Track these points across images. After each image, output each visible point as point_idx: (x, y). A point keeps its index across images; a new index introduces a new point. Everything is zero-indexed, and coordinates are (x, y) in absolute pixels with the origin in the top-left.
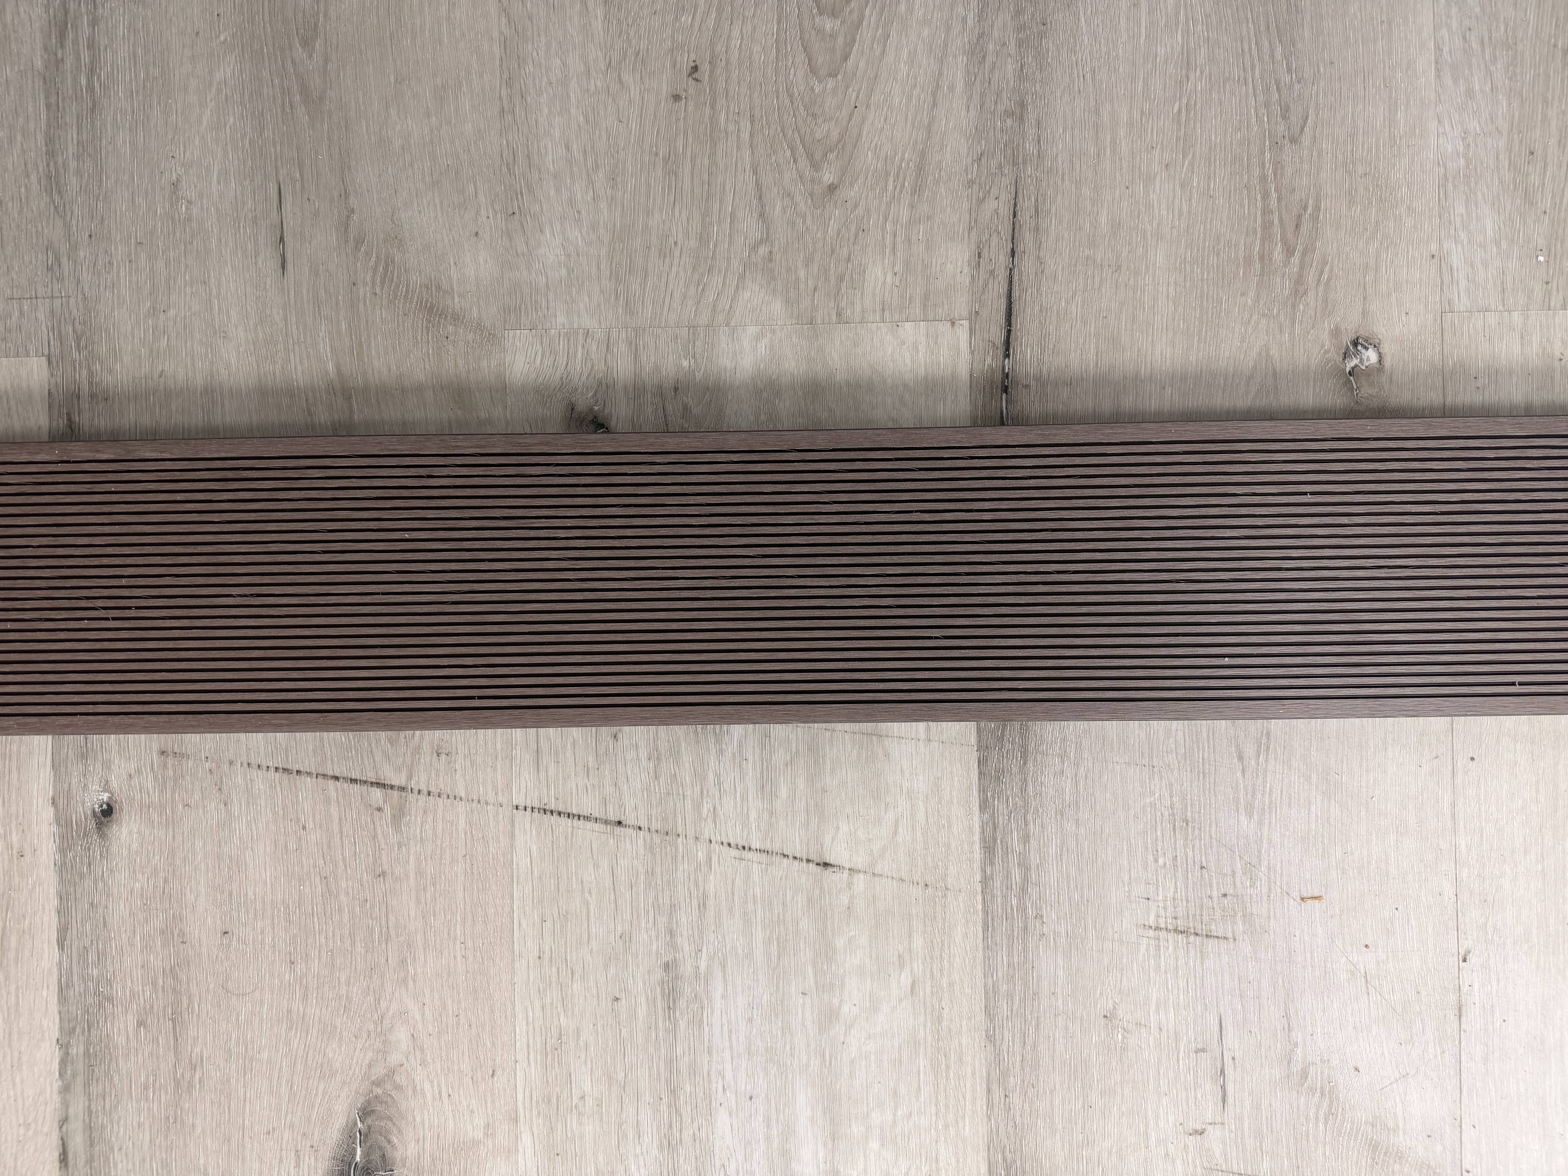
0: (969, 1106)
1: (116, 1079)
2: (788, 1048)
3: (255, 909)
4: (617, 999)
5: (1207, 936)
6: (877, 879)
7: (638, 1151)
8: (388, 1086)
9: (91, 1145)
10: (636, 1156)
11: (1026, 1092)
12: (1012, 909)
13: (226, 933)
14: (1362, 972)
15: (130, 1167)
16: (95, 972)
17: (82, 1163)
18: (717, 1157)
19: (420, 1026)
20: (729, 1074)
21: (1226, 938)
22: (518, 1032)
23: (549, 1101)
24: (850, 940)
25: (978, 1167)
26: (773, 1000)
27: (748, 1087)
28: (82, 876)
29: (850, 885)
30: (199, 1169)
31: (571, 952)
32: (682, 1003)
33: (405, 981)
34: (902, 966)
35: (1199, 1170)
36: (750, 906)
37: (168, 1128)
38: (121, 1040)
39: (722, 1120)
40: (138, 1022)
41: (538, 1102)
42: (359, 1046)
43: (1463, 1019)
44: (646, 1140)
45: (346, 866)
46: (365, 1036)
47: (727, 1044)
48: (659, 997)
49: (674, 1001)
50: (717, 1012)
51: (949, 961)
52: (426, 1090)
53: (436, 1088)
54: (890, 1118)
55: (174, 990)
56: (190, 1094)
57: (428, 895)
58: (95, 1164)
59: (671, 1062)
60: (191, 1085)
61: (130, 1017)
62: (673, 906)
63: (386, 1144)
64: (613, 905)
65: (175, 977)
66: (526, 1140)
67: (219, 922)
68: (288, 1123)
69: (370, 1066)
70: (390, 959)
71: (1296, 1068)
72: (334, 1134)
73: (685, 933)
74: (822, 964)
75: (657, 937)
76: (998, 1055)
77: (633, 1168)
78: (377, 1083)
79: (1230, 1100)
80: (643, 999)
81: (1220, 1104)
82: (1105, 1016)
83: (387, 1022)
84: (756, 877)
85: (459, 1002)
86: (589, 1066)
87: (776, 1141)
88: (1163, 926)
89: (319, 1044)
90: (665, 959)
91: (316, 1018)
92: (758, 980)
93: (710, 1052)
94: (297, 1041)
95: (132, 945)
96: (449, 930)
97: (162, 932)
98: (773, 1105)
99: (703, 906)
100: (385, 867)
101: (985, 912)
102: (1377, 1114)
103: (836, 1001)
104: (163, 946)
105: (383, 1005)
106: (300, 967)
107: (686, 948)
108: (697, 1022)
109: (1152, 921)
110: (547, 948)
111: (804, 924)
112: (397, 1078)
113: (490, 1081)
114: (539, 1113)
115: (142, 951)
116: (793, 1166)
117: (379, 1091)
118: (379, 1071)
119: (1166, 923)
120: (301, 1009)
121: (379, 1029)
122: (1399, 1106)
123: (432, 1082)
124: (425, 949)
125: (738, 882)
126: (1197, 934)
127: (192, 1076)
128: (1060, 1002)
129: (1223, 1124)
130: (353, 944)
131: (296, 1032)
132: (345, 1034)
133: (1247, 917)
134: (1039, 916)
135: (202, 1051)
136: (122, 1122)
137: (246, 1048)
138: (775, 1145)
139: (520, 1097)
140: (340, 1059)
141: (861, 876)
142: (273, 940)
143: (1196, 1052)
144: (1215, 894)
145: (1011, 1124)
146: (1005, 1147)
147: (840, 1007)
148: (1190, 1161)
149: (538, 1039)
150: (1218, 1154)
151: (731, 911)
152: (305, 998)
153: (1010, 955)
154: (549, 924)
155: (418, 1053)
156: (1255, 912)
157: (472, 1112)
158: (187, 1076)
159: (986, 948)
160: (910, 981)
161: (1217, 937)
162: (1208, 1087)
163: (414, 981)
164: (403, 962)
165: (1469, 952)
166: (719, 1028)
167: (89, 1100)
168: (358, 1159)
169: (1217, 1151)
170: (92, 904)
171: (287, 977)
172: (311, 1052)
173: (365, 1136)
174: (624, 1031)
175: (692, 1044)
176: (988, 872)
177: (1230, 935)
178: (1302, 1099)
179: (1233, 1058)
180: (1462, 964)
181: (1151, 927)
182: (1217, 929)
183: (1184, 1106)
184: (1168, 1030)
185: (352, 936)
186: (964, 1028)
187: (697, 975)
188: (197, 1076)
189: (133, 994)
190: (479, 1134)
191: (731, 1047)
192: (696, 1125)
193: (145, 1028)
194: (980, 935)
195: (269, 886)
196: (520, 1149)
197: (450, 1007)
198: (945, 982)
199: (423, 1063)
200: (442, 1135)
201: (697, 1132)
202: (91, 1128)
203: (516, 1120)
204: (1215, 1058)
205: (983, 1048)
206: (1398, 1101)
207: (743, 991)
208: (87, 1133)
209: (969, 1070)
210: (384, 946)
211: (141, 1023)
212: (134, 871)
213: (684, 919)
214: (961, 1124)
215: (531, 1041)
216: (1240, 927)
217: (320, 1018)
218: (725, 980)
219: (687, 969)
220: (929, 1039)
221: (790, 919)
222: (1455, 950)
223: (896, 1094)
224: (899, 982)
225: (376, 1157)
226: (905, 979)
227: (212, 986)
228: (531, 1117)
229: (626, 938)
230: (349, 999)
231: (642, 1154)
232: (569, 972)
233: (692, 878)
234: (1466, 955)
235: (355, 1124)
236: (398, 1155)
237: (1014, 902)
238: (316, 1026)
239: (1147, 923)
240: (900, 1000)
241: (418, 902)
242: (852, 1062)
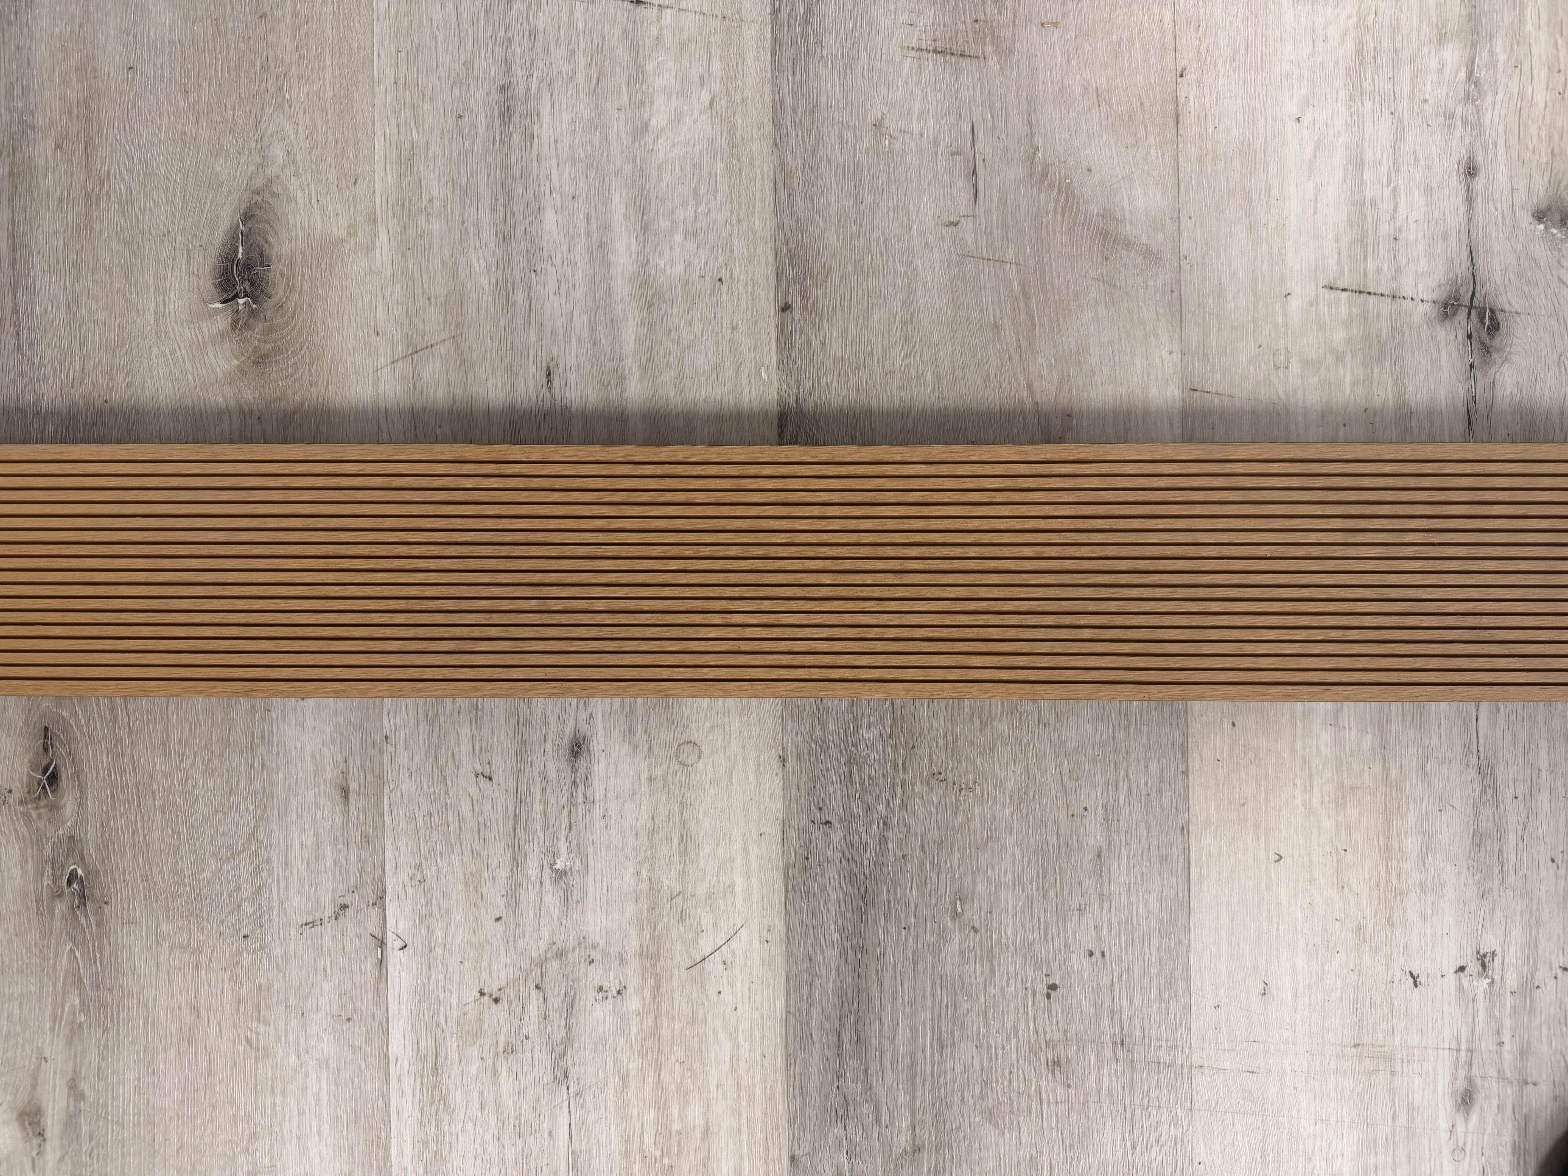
0: (758, 204)
1: (36, 194)
2: (605, 155)
3: (156, 48)
4: (460, 117)
5: (961, 55)
6: (682, 13)
7: (478, 245)
8: (266, 195)
9: (14, 250)
10: (476, 249)
11: (807, 190)
12: (796, 36)
13: (131, 68)
14: (1094, 85)
15: (47, 268)
16: (20, 104)
17: (6, 265)
18: (545, 249)
19: (294, 143)
20: (555, 178)
21: (977, 57)
22: (377, 146)
23: (403, 204)
24: (658, 64)
25: (767, 257)
26: (593, 115)
27: (572, 189)
28: (9, 23)
29: (659, 19)
30: (105, 268)
31: (422, 78)
32: (515, 119)
33: (281, 106)
34: (702, 85)
35: (954, 257)
36: (574, 38)
37: (80, 234)
38: (41, 162)
39: (550, 218)
40: (55, 145)
41: (393, 205)
42: (242, 161)
43: (1180, 125)
44: (485, 235)
45: (233, 10)
46: (247, 152)
47: (553, 152)
48: (496, 114)
49: (509, 119)
50: (545, 126)
51: (742, 81)
52: (299, 198)
53: (307, 195)
54: (692, 214)
55: (87, 118)
56: (98, 205)
57: (302, 32)
58: (17, 266)
59: (506, 168)
60: (99, 197)
61: (49, 142)
62: (508, 39)
63: (264, 243)
64: (457, 38)
65: (88, 107)
66: (383, 237)
67: (125, 59)
68: (181, 227)
69: (251, 178)
70: (269, 88)
71: (1038, 168)
72: (220, 235)
73: (518, 61)
74: (635, 85)
75: (495, 65)
76: (783, 157)
77: (474, 260)
78: (257, 192)
79: (981, 196)
80: (483, 116)
81: (972, 199)
82: (875, 125)
83: (266, 139)
84: (579, 13)
85: (327, 123)
86: (437, 173)
87: (595, 234)
88: (924, 47)
89: (208, 160)
90: (501, 83)
91: (206, 139)
92: (580, 99)
93: (539, 160)
94: (189, 159)
95: (52, 81)
96: (320, 61)
97: (77, 69)
98: (593, 204)
99: (533, 38)
100: (266, 10)
101: (774, 39)
102: (1107, 207)
103: (646, 116)
104: (77, 80)
105: (263, 126)
106: (193, 96)
107: (520, 74)
108: (528, 135)
109: (914, 43)
110: (402, 75)
111: (620, 52)
112: (274, 187)
113: (353, 189)
114: (394, 215)
115: (60, 85)
116: (610, 256)
117: (259, 199)
118: (259, 182)
119: (926, 44)
120: (194, 132)
121: (259, 147)
122: (1126, 200)
123: (303, 190)
124: (299, 78)
125: (564, 18)
126: (952, 54)
127: (101, 190)
128: (836, 114)
129: (974, 216)
130: (238, 76)
131: (189, 151)
132: (231, 151)
133: (996, 40)
134: (819, 42)
135: (109, 169)
136: (40, 230)
137: (147, 165)
138: (594, 239)
139: (378, 201)
140: (226, 172)
141: (669, 11)
142: (170, 73)
143: (952, 155)
144: (968, 21)
145: (794, 218)
146: (789, 239)
147: (649, 120)
148: (946, 248)
149: (394, 152)
150: (969, 243)
151: (557, 42)
152: (197, 122)
153: (794, 73)
154: (403, 55)
155: (292, 167)
156: (1002, 35)
157: (337, 215)
158: (96, 189)
159: (775, 69)
160: (709, 98)
161: (970, 56)
162: (961, 185)
163: (289, 105)
164: (280, 89)
165: (1186, 69)
166: (547, 139)
167: (13, 212)
168: (240, 256)
169: (970, 239)
170: (18, 47)
171: (182, 105)
172: (201, 167)
173: (246, 237)
174: (466, 143)
175: (524, 153)
176: (777, 6)
177: (980, 54)
178: (1043, 195)
179: (984, 160)
180: (1179, 79)
181: (913, 48)
182: (971, 50)
183: (942, 202)
184: (928, 137)
185: (237, 68)
186: (755, 136)
187: (529, 97)
188: (105, 190)
189: (52, 123)
190: (343, 234)
191: (557, 155)
192: (527, 222)
193: (61, 150)
194: (769, 58)
195: (168, 28)
196: (378, 244)
197: (320, 128)
198: (738, 98)
199: (297, 175)
200: (311, 236)
201: (528, 228)
202: (13, 235)
203: (374, 221)
204: (969, 161)
205: (771, 153)
206: (1125, 196)
207: (567, 108)
208: (10, 241)
209: (758, 172)
210: (264, 76)
211: (58, 147)
212: (54, 18)
213: (517, 50)
214: (752, 220)
215: (388, 154)
216: (989, 48)
217: (209, 139)
218: (552, 99)
219: (520, 91)
220: (726, 146)
221: (607, 47)
222: (1173, 68)
223: (697, 194)
224: (700, 99)
225: (255, 254)
226: (705, 97)
227: (118, 114)
228: (387, 218)
229: (469, 65)
230: (234, 123)
231: (481, 247)
232: (421, 95)
233: (524, 15)
234: (1182, 71)
235: (238, 226)
236: (274, 253)
237: (798, 30)
238: (206, 145)
239: (910, 46)
240: (701, 114)
241: (295, 39)
242: (660, 166)
